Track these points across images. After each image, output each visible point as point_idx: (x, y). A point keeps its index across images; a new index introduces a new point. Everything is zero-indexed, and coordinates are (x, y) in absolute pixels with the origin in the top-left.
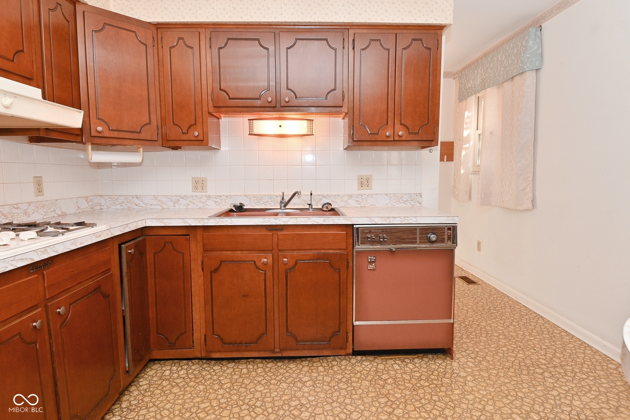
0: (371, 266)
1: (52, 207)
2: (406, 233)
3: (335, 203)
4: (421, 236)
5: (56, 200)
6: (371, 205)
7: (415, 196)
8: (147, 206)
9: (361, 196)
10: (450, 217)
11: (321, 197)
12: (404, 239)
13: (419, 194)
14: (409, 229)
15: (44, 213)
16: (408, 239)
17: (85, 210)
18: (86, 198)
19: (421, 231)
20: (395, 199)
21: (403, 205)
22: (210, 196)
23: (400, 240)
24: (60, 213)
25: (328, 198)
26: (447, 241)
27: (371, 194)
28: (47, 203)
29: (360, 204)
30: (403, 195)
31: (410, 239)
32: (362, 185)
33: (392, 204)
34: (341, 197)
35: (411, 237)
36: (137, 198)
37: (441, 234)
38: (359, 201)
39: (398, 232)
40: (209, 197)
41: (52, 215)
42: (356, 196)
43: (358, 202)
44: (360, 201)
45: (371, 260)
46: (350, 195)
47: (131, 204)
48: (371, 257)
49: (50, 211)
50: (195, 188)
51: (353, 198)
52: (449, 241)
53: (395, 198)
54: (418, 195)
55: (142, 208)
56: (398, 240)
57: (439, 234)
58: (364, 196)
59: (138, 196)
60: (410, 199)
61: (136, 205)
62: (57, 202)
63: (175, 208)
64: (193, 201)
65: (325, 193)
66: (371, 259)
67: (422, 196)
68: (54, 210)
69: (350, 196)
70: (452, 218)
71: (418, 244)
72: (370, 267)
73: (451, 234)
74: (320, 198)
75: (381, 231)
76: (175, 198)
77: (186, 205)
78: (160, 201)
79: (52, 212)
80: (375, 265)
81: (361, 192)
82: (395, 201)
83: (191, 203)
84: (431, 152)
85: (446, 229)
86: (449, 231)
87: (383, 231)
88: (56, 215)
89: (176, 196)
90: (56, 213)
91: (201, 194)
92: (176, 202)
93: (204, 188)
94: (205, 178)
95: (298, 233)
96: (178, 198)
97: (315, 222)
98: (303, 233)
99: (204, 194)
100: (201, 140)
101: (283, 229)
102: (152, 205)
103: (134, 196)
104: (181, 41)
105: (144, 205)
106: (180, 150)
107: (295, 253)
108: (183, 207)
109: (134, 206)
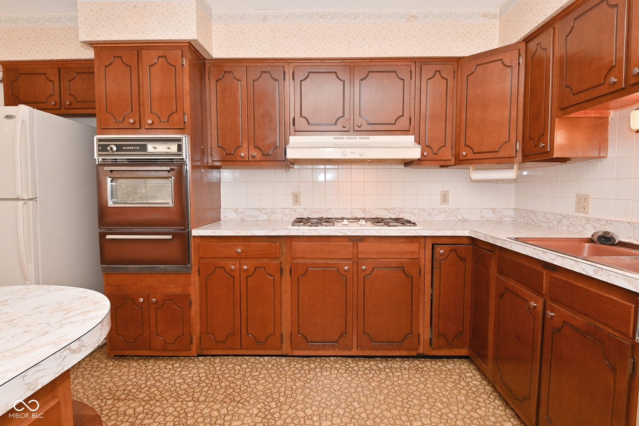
1: (454, 213)
5: (459, 209)
8: (539, 223)
15: (445, 217)
17: (490, 219)
18: (493, 210)
22: (590, 219)
24: (461, 218)
28: (449, 210)
40: (588, 220)
41: (453, 219)
47: (529, 219)
49: (451, 215)
50: (578, 209)
55: (535, 224)
59: (535, 212)
61: (532, 221)
62: (459, 210)
63: (558, 228)
64: (573, 223)
68: (456, 216)
76: (559, 217)
77: (567, 226)
78: (548, 218)
79: (453, 216)
83: (572, 226)
88: (456, 219)
89: (560, 214)
90: (457, 218)
91: (583, 215)
92: (560, 222)
93: (585, 208)
94: (588, 196)
95: (570, 281)
96: (562, 217)
97: (583, 270)
98: (576, 283)
99: (586, 215)
100: (548, 152)
101: (556, 271)
102: (542, 222)
103: (532, 212)
104: (539, 46)
105: (537, 222)
106: (568, 162)
107: (563, 310)
108: (564, 228)
109: (531, 221)
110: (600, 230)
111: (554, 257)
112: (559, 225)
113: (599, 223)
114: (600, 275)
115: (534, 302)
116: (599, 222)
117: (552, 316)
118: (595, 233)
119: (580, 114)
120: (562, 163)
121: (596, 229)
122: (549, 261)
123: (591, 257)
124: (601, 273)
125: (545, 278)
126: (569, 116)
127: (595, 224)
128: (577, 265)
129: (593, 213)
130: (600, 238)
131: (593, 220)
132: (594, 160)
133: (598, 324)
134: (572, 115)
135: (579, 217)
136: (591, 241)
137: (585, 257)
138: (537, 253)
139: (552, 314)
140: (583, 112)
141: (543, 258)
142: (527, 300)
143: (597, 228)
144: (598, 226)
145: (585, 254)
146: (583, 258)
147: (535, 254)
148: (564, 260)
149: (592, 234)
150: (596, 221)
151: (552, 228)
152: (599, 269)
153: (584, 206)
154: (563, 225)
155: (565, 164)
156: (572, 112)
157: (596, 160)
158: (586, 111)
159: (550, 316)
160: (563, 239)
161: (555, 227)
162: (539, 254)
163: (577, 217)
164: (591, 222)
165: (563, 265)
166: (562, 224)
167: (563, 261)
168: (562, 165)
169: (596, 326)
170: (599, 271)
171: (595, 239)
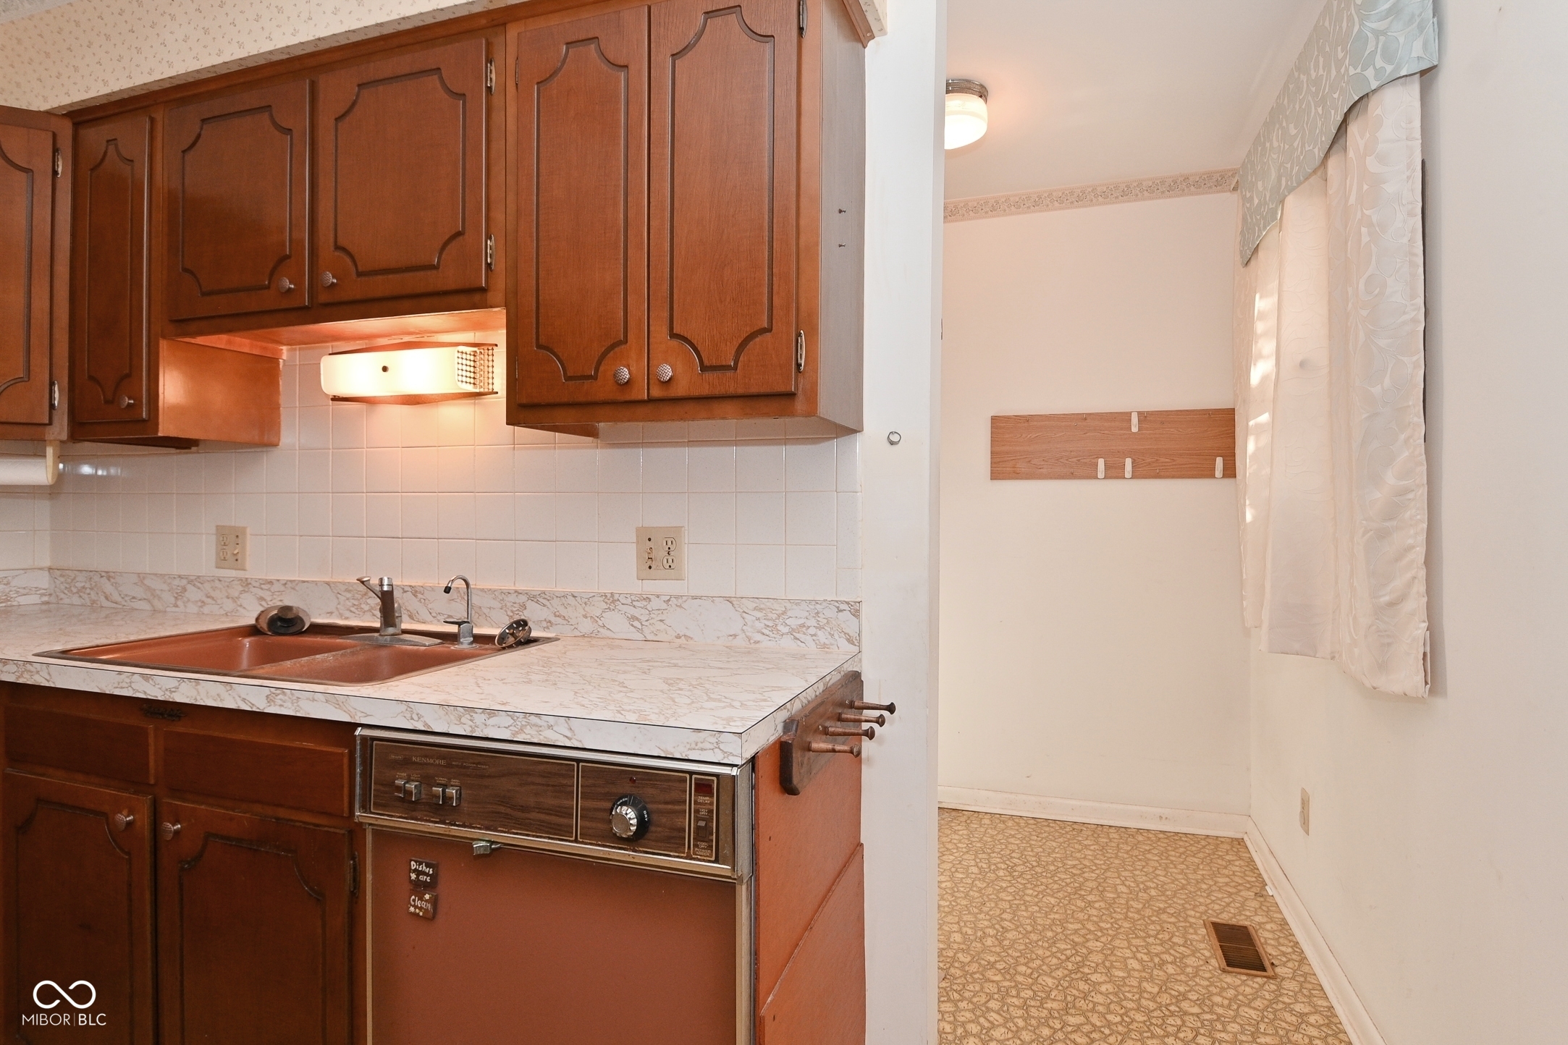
0: (418, 903)
2: (533, 784)
3: (565, 622)
4: (590, 804)
6: (678, 637)
7: (830, 613)
8: (126, 601)
9: (645, 603)
10: (703, 734)
11: (523, 598)
12: (524, 809)
13: (848, 603)
14: (542, 767)
16: (540, 809)
19: (591, 781)
20: (758, 619)
21: (787, 643)
22: (249, 581)
23: (509, 811)
25: (544, 601)
26: (696, 846)
27: (677, 597)
29: (640, 631)
30: (788, 605)
31: (548, 811)
32: (649, 563)
33: (749, 639)
34: (584, 600)
35: (550, 801)
36: (109, 578)
37: (670, 807)
38: (637, 619)
39: (504, 775)
40: (246, 583)
42: (629, 601)
43: (636, 624)
44: (643, 618)
45: (418, 876)
46: (609, 595)
47: (98, 594)
48: (421, 863)
50: (222, 562)
51: (621, 607)
52: (703, 845)
53: (759, 614)
54: (842, 607)
55: (114, 605)
56: (502, 809)
57: (661, 806)
58: (656, 603)
59: (112, 574)
60: (812, 622)
61: (107, 598)
63: (177, 609)
64: (213, 594)
65: (536, 587)
66: (419, 873)
67: (858, 611)
69: (611, 600)
70: (713, 740)
71: (576, 841)
72: (416, 907)
73: (711, 812)
74: (521, 601)
75: (443, 762)
76: (176, 582)
77: (200, 604)
78: (149, 588)
80: (435, 902)
81: (650, 587)
82: (759, 625)
83: (210, 601)
84: (892, 443)
85: (690, 786)
86: (701, 799)
87: (449, 766)
89: (179, 576)
91: (233, 573)
92: (180, 594)
93: (239, 557)
94: (244, 530)
95: (216, 734)
96: (184, 582)
97: (244, 700)
98: (229, 736)
99: (240, 574)
100: (144, 421)
101: (179, 717)
102: (134, 598)
103: (103, 574)
104: (111, 148)
105: (119, 599)
106: (194, 449)
107: (203, 807)
108: (193, 609)
109: (102, 598)
110: (271, 604)
111: (173, 683)
112: (179, 603)
113: (269, 590)
114: (280, 702)
115: (125, 812)
116: (270, 586)
117: (177, 832)
118: (262, 612)
119: (218, 340)
120: (178, 451)
121: (263, 603)
122: (160, 696)
123: (259, 669)
124: (281, 699)
125: (151, 740)
126: (193, 341)
127: (261, 593)
128: (230, 692)
129: (255, 568)
130: (273, 621)
131: (257, 584)
132: (253, 450)
133: (282, 813)
134: (200, 340)
135: (225, 579)
136: (253, 631)
137: (246, 670)
138: (128, 681)
139: (175, 828)
140: (224, 337)
141: (145, 693)
142: (104, 814)
143: (265, 600)
144: (266, 595)
145: (244, 662)
146: (242, 673)
147: (121, 685)
148: (198, 687)
149: (255, 615)
150: (263, 586)
151: (160, 612)
152: (278, 692)
153: (235, 552)
154: (189, 600)
155: (187, 453)
156: (201, 333)
157: (256, 450)
158: (232, 338)
159: (171, 835)
160: (191, 636)
161: (168, 609)
162: (133, 685)
163: (221, 579)
164: (253, 589)
165: (196, 699)
166: (186, 600)
167: (197, 690)
168: (179, 456)
169: (278, 819)
170: (279, 694)
171: (264, 625)
